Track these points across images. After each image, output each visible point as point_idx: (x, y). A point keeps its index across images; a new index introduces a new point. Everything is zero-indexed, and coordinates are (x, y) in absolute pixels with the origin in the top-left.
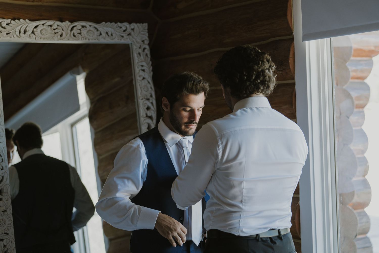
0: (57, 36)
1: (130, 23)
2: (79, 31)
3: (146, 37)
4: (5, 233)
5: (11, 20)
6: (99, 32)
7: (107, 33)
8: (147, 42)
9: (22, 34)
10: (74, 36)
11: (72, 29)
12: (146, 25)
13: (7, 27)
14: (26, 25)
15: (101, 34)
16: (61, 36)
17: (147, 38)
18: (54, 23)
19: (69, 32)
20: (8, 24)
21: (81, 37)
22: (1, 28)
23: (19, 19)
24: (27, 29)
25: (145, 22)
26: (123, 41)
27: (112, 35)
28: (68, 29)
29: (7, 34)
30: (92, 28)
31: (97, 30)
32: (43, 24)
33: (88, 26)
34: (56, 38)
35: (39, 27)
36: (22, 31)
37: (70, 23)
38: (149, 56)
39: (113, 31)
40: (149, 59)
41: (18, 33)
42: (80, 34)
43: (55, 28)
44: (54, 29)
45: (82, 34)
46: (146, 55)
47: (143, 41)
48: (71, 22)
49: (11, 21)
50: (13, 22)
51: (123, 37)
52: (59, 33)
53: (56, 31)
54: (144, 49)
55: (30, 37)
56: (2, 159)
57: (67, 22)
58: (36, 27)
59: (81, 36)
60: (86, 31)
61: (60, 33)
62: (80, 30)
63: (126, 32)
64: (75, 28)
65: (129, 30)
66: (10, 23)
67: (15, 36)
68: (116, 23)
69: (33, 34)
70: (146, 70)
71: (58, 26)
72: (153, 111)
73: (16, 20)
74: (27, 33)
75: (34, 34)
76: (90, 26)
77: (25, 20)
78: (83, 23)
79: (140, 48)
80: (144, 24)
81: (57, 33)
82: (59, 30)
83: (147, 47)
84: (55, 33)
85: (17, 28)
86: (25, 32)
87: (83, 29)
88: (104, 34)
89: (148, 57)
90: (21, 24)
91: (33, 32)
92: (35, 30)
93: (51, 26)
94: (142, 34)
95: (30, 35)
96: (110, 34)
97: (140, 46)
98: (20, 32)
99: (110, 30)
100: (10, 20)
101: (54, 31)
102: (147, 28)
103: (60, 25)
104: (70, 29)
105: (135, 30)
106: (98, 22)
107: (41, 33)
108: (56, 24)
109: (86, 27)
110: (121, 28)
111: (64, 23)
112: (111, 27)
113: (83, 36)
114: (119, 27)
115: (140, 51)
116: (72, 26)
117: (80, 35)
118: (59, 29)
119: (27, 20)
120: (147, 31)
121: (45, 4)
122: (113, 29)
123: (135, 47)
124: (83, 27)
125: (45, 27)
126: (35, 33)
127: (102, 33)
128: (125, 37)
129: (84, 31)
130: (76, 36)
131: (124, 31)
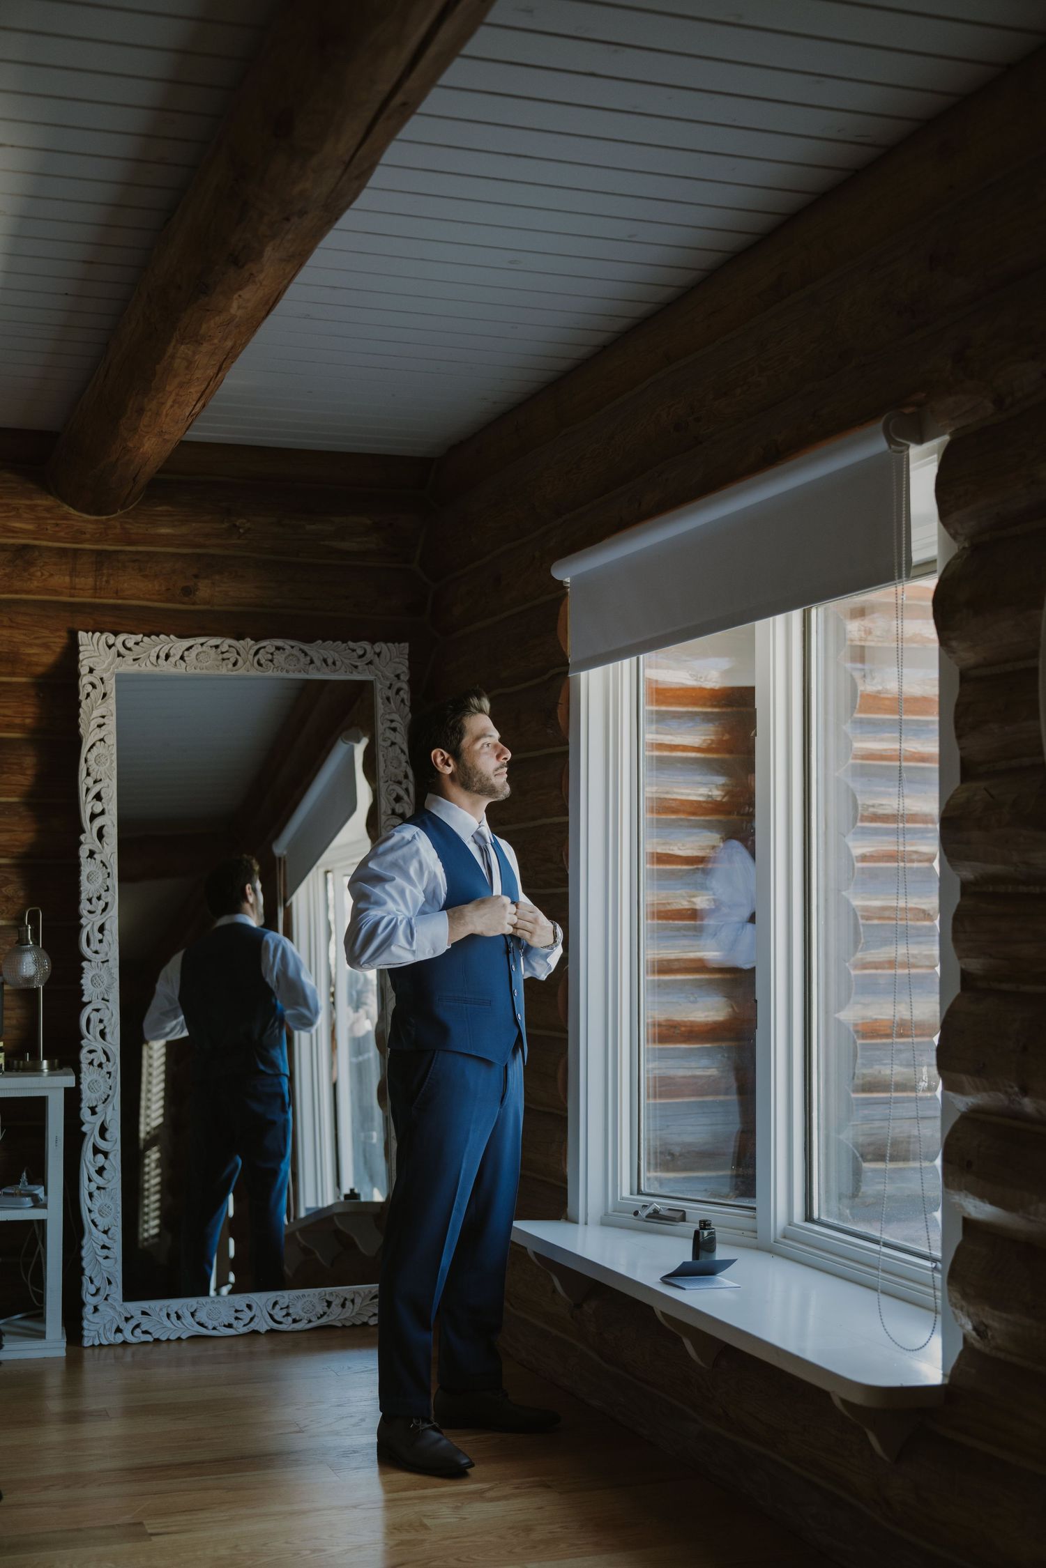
0: (227, 665)
1: (373, 641)
2: (270, 657)
3: (403, 668)
4: (103, 999)
5: (144, 636)
6: (308, 658)
7: (325, 661)
8: (405, 677)
9: (162, 661)
10: (260, 664)
11: (256, 653)
12: (405, 646)
13: (136, 648)
14: (170, 645)
15: (312, 662)
16: (235, 664)
17: (405, 669)
18: (223, 642)
19: (251, 657)
20: (137, 644)
21: (273, 666)
22: (124, 649)
23: (158, 636)
24: (172, 652)
25: (405, 641)
26: (356, 677)
27: (334, 663)
28: (248, 654)
29: (134, 660)
30: (295, 652)
31: (306, 654)
32: (202, 644)
33: (287, 647)
34: (225, 667)
35: (193, 648)
36: (163, 655)
37: (253, 642)
38: (408, 703)
39: (336, 656)
40: (407, 709)
41: (153, 659)
42: (271, 661)
43: (224, 650)
44: (223, 653)
45: (275, 661)
46: (403, 701)
47: (398, 676)
48: (256, 639)
49: (142, 638)
50: (146, 639)
51: (356, 667)
52: (231, 659)
53: (225, 656)
54: (398, 691)
55: (176, 665)
56: (109, 874)
57: (249, 640)
58: (188, 649)
59: (273, 664)
60: (284, 656)
61: (233, 660)
62: (272, 654)
63: (364, 658)
64: (262, 651)
65: (370, 655)
66: (142, 641)
67: (148, 663)
68: (344, 641)
69: (181, 661)
70: (398, 729)
71: (230, 646)
72: (408, 803)
73: (153, 637)
74: (170, 659)
75: (184, 661)
76: (292, 647)
77: (168, 636)
78: (279, 643)
79: (390, 688)
80: (402, 645)
81: (229, 659)
82: (231, 655)
83: (405, 686)
84: (223, 659)
85: (153, 651)
86: (167, 656)
87: (277, 652)
88: (318, 662)
89: (404, 704)
90: (160, 642)
91: (182, 658)
92: (186, 653)
93: (217, 647)
94: (394, 662)
95: (176, 662)
96: (330, 661)
97: (391, 685)
98: (158, 657)
99: (331, 655)
100: (141, 636)
101: (221, 657)
102: (407, 651)
103: (232, 645)
104: (252, 652)
105: (382, 655)
106: (309, 640)
107: (197, 659)
108: (226, 643)
109: (284, 649)
110: (354, 650)
111: (241, 642)
112: (334, 650)
113: (276, 666)
114: (349, 649)
115: (391, 693)
116: (256, 648)
117: (270, 663)
118: (230, 652)
119: (172, 637)
120: (407, 657)
121: (216, 608)
122: (337, 652)
123: (379, 686)
124: (278, 648)
125: (204, 648)
126: (186, 658)
127: (315, 659)
128: (360, 668)
129: (279, 657)
130: (264, 666)
131: (361, 657)
